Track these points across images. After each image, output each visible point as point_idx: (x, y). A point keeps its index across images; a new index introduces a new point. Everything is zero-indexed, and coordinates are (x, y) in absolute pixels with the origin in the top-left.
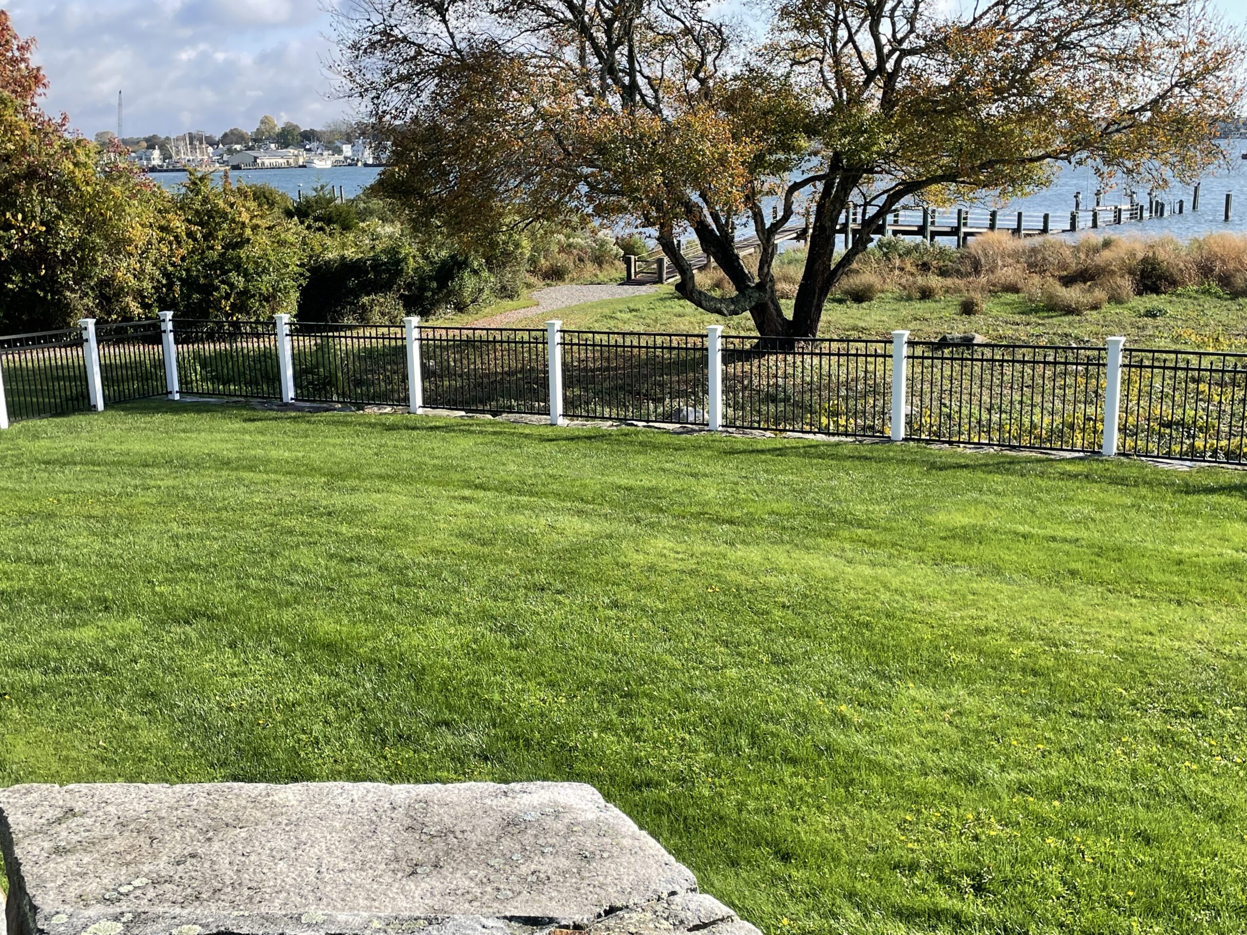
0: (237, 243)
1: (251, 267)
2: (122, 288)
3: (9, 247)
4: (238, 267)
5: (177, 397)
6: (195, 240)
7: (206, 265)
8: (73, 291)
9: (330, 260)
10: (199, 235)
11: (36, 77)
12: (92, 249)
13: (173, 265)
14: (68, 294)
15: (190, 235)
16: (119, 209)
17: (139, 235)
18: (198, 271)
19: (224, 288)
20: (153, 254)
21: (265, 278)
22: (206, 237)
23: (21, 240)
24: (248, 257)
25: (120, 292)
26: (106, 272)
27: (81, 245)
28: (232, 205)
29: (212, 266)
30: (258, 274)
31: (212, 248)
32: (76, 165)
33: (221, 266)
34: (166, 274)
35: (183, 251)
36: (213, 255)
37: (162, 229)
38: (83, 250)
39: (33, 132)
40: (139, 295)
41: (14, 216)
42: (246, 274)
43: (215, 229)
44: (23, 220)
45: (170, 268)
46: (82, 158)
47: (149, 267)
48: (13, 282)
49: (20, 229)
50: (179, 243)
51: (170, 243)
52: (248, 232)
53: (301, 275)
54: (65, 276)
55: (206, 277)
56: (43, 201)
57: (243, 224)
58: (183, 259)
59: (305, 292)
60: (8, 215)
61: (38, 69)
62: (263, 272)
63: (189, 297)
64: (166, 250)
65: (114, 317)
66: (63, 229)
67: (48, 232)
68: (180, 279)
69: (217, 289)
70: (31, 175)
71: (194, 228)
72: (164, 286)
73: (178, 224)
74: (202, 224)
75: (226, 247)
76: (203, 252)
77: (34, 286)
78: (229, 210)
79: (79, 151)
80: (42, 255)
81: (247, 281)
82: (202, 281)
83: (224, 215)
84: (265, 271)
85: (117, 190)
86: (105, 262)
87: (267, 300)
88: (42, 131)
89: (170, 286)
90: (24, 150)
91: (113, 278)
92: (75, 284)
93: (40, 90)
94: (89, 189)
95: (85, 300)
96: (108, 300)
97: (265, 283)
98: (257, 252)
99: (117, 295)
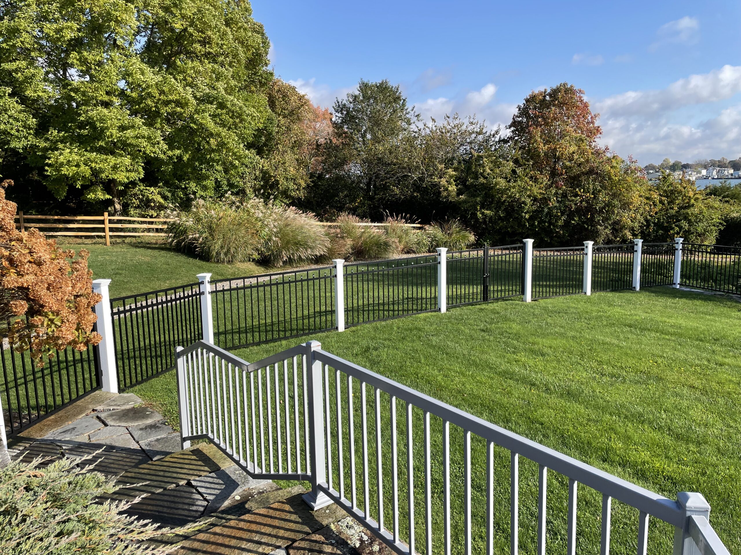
0: (686, 206)
1: (693, 219)
2: (624, 226)
3: (576, 204)
4: (686, 218)
5: (678, 287)
6: (663, 204)
7: (669, 217)
8: (601, 226)
9: (735, 217)
10: (666, 202)
11: (598, 129)
12: (612, 206)
13: (651, 216)
14: (599, 227)
15: (661, 202)
16: (629, 189)
17: (636, 200)
18: (664, 219)
19: (677, 229)
20: (641, 210)
21: (701, 224)
22: (669, 203)
23: (581, 202)
24: (692, 214)
25: (623, 227)
26: (618, 218)
27: (608, 205)
28: (684, 188)
29: (672, 217)
30: (696, 222)
31: (672, 208)
32: (611, 167)
33: (676, 218)
34: (647, 221)
35: (657, 210)
36: (673, 212)
37: (647, 198)
38: (609, 207)
39: (592, 153)
40: (632, 230)
41: (580, 190)
42: (690, 222)
43: (674, 199)
44: (583, 192)
45: (649, 217)
46: (615, 165)
47: (639, 216)
48: (574, 220)
49: (581, 196)
50: (655, 205)
51: (651, 205)
52: (692, 201)
53: (720, 223)
54: (598, 218)
55: (667, 223)
56: (594, 184)
57: (690, 197)
58: (656, 213)
59: (721, 232)
60: (577, 190)
61: (599, 127)
62: (699, 221)
63: (657, 232)
64: (648, 209)
65: (618, 239)
66: (601, 197)
67: (594, 198)
68: (654, 223)
69: (673, 229)
70: (591, 172)
71: (663, 198)
72: (645, 226)
73: (656, 196)
74: (667, 197)
75: (680, 208)
76: (667, 210)
77: (584, 223)
78: (683, 190)
79: (613, 161)
80: (590, 208)
81: (690, 225)
82: (665, 224)
83: (680, 192)
84: (701, 220)
85: (629, 179)
86: (618, 213)
87: (699, 236)
88: (597, 153)
89: (648, 226)
90: (587, 161)
91: (620, 221)
92: (603, 222)
93: (599, 135)
94: (616, 178)
95: (606, 231)
96: (617, 231)
97: (700, 227)
98: (696, 211)
99: (621, 229)
